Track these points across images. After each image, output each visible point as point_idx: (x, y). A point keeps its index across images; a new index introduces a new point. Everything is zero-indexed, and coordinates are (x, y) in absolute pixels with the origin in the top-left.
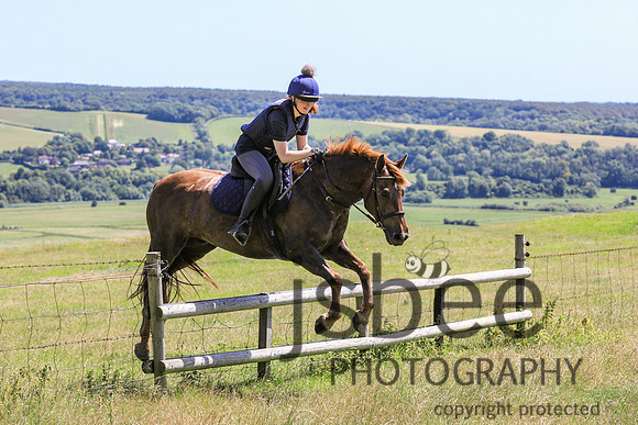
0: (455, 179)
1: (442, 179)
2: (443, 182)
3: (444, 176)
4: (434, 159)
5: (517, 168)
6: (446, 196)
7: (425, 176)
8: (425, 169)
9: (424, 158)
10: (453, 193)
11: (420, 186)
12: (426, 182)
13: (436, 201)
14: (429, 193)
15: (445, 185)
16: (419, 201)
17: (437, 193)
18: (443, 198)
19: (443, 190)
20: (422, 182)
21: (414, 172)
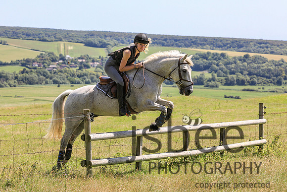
0: (230, 76)
1: (224, 76)
2: (225, 78)
3: (225, 75)
4: (220, 67)
5: (260, 71)
6: (225, 84)
7: (216, 75)
8: (216, 71)
9: (216, 66)
10: (229, 83)
11: (213, 79)
12: (216, 78)
13: (221, 87)
14: (217, 83)
15: (225, 79)
16: (212, 87)
17: (221, 83)
18: (225, 85)
19: (224, 82)
20: (214, 77)
21: (211, 73)
